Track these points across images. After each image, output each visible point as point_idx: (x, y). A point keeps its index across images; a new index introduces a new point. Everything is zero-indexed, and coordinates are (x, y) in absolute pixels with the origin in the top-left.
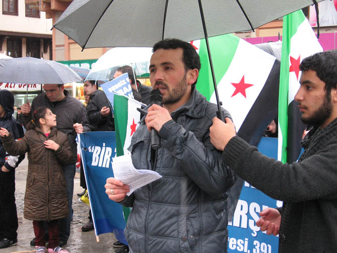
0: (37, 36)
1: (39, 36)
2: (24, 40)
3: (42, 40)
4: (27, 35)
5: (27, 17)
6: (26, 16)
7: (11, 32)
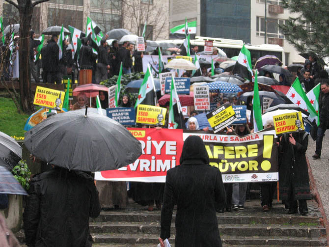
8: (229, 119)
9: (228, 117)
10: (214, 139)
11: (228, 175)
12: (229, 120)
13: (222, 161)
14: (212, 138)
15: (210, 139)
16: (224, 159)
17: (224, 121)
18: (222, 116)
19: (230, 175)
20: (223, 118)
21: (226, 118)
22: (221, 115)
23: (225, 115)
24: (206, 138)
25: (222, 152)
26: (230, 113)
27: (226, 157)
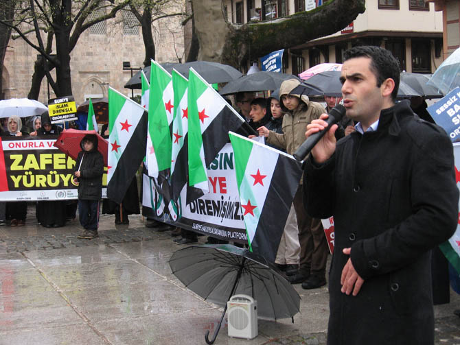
0: (425, 36)
1: (428, 36)
2: (408, 42)
3: (433, 41)
4: (412, 35)
5: (411, 11)
6: (410, 9)
7: (391, 32)
8: (68, 114)
9: (68, 112)
10: (40, 146)
11: (59, 191)
12: (68, 116)
13: (51, 172)
14: (38, 144)
15: (35, 146)
16: (53, 170)
17: (62, 115)
18: (63, 109)
19: (62, 191)
20: (63, 111)
21: (66, 113)
22: (62, 107)
23: (65, 108)
24: (30, 145)
25: (50, 162)
26: (71, 109)
27: (55, 168)
